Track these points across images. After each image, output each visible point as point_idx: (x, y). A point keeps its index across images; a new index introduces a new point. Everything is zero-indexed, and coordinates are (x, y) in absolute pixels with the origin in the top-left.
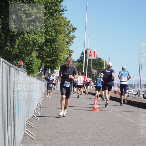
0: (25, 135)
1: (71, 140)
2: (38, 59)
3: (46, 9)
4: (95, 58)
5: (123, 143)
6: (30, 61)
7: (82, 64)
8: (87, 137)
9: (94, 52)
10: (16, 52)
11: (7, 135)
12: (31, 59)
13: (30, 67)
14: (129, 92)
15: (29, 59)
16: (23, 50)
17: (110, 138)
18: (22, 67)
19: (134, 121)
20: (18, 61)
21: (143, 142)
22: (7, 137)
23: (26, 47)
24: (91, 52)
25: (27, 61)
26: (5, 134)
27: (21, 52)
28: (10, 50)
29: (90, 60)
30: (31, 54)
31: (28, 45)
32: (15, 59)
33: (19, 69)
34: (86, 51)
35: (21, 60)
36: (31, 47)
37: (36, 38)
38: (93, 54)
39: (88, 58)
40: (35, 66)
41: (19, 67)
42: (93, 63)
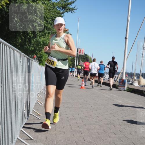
0: (36, 103)
1: (66, 107)
2: (46, 54)
3: (52, 21)
4: (83, 54)
5: (100, 110)
6: (40, 55)
7: (74, 58)
8: (77, 105)
9: (83, 50)
10: (32, 49)
11: (25, 103)
12: (41, 54)
13: (40, 59)
14: (105, 77)
15: (40, 53)
16: (36, 48)
17: (92, 107)
18: (35, 59)
19: (107, 96)
20: (33, 55)
21: (113, 110)
22: (25, 104)
23: (39, 46)
24: (80, 50)
25: (38, 55)
26: (23, 102)
27: (35, 49)
28: (28, 48)
29: (80, 55)
30: (41, 50)
31: (39, 45)
32: (31, 53)
33: (33, 60)
34: (78, 49)
35: (35, 55)
36: (42, 46)
37: (45, 40)
38: (82, 51)
39: (79, 54)
40: (44, 59)
41: (33, 59)
42: (82, 57)
